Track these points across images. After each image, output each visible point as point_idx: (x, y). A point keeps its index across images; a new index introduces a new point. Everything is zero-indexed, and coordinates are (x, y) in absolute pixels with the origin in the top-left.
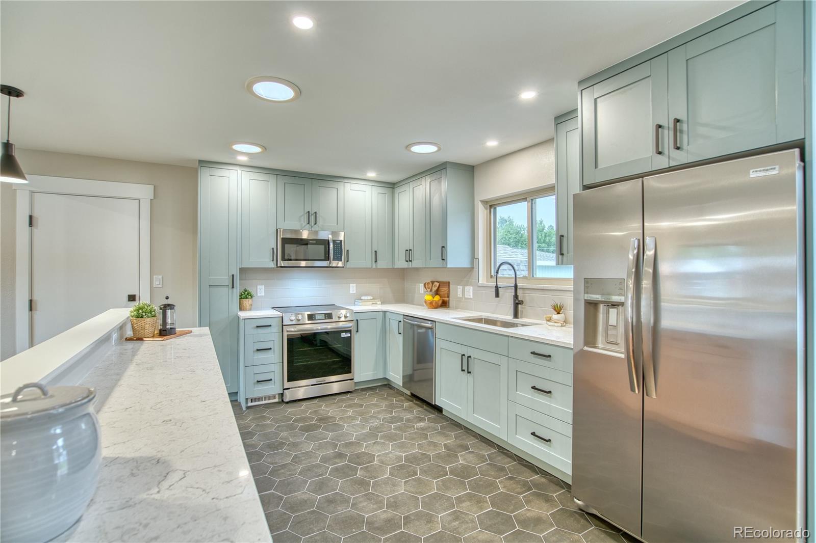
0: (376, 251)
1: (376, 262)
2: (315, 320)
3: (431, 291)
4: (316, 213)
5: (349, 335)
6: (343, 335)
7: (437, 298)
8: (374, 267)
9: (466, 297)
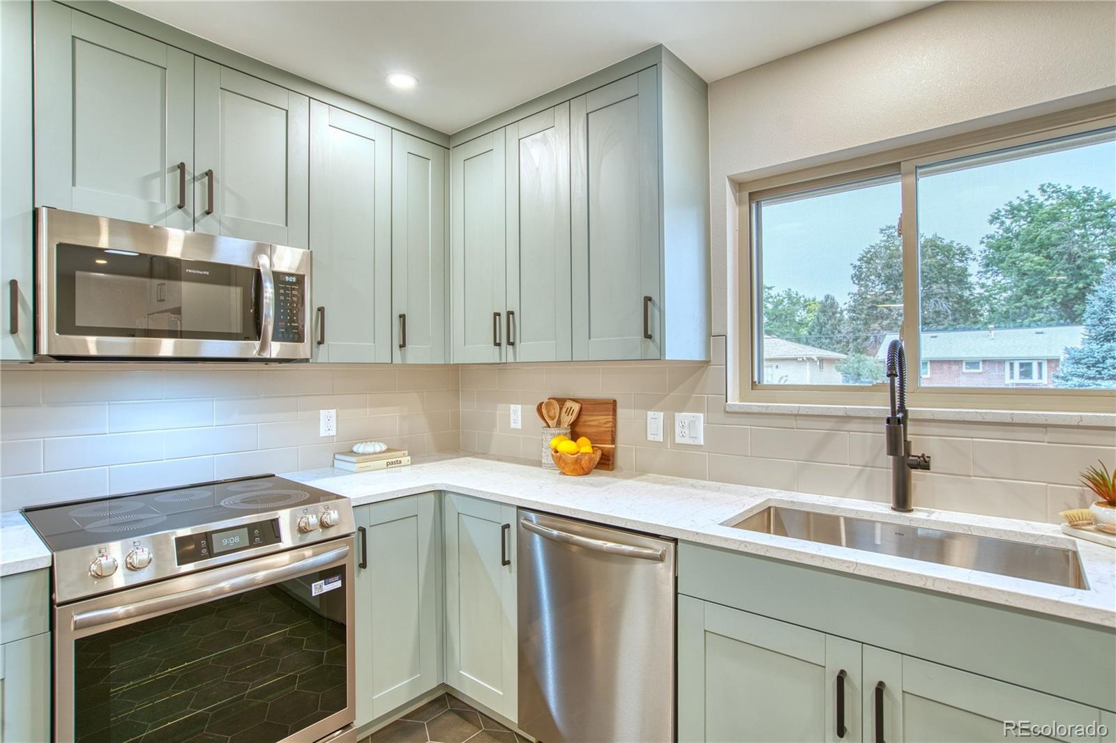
0: (402, 317)
1: (403, 346)
2: (211, 555)
3: (559, 423)
4: (209, 174)
5: (338, 584)
6: (319, 588)
7: (584, 446)
8: (397, 360)
9: (678, 440)
